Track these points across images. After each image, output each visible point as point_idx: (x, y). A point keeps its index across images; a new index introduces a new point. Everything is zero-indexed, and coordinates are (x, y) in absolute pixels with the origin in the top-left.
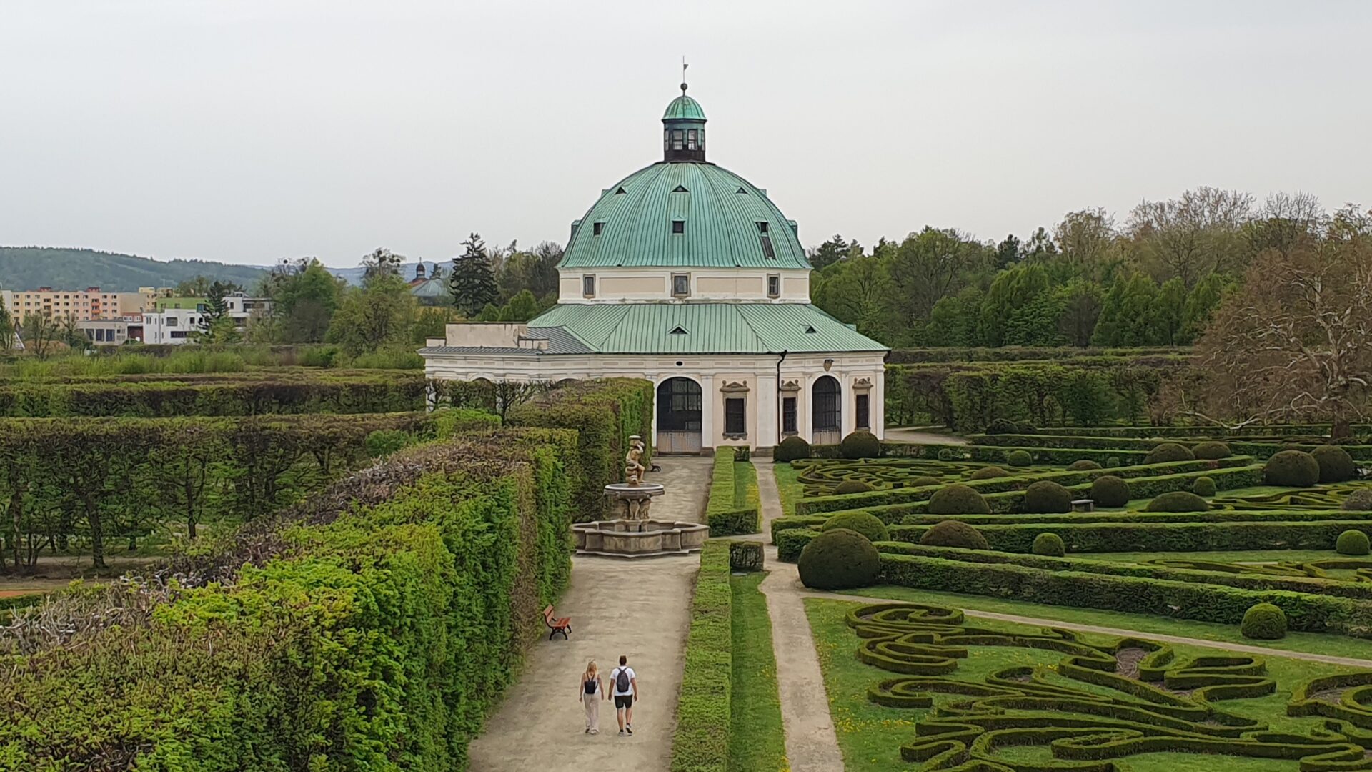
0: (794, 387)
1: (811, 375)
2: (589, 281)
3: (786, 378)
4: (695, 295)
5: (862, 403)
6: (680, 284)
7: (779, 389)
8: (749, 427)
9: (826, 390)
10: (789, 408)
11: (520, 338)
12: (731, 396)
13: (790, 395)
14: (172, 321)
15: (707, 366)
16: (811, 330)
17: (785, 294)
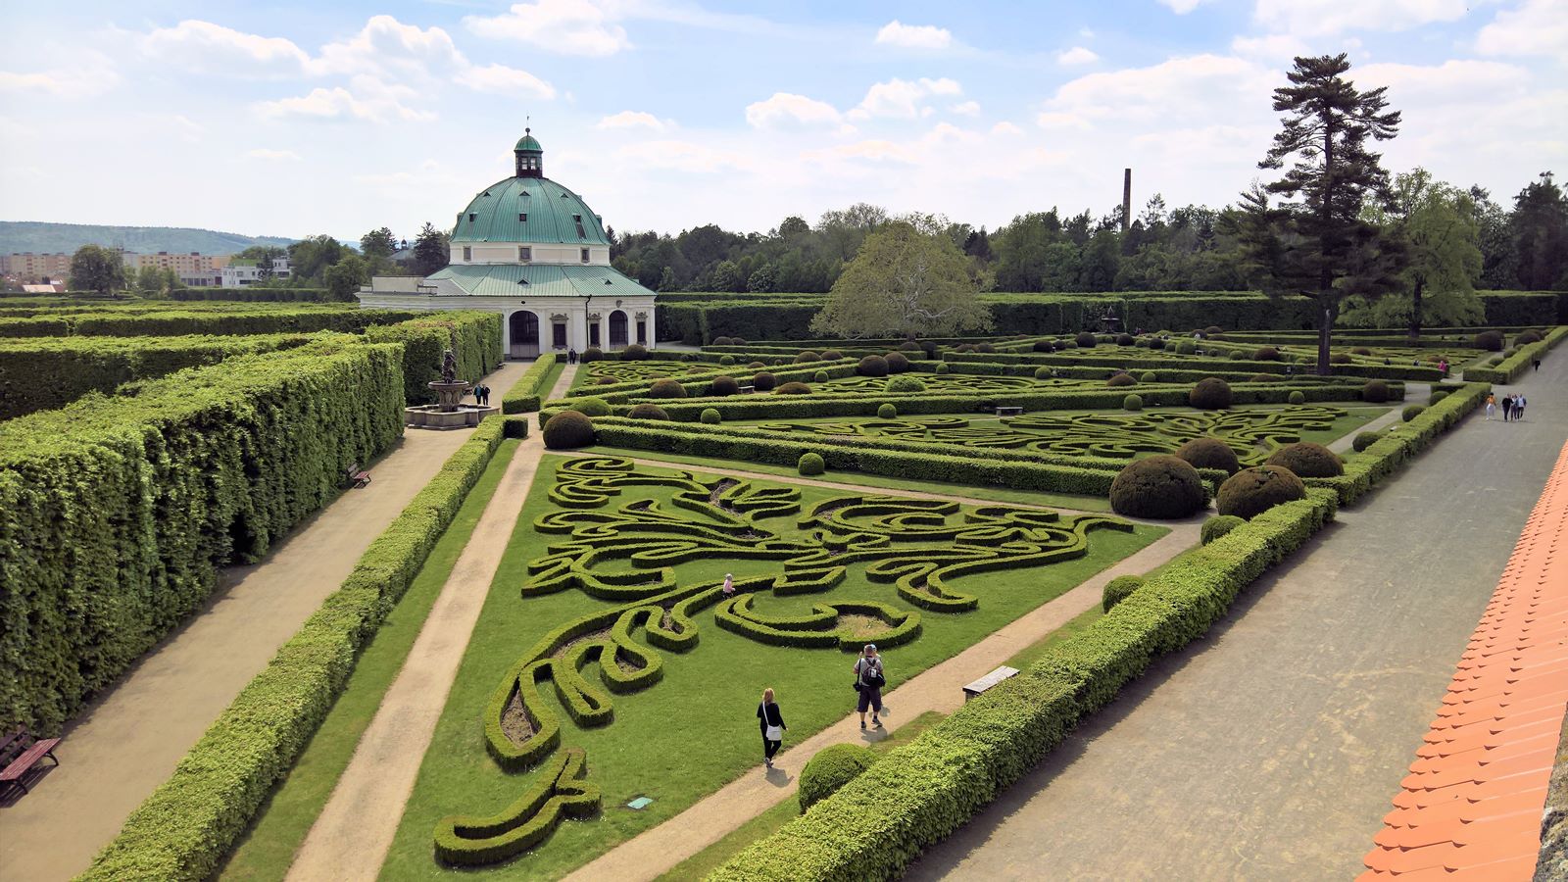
0: (597, 317)
1: (608, 310)
2: (467, 251)
3: (592, 312)
4: (535, 259)
5: (641, 327)
6: (525, 253)
7: (587, 319)
9: (618, 320)
10: (594, 331)
11: (419, 286)
12: (557, 322)
13: (595, 322)
14: (240, 274)
15: (540, 303)
16: (608, 283)
17: (593, 260)
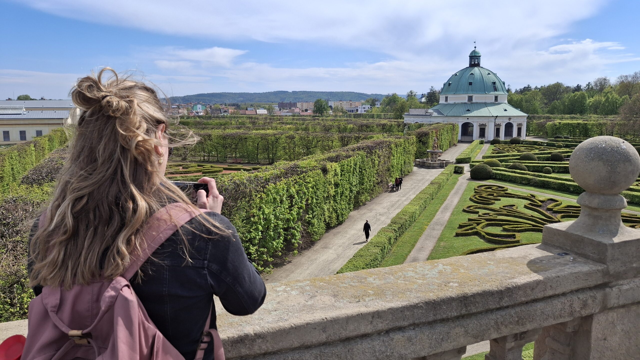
0: (499, 125)
1: (504, 122)
2: (446, 98)
3: (497, 123)
4: (474, 101)
5: (519, 130)
6: (470, 98)
7: (495, 126)
8: (486, 135)
9: (509, 126)
10: (498, 131)
11: (426, 112)
12: (482, 127)
13: (498, 127)
14: (364, 108)
15: (476, 119)
16: (506, 110)
17: (500, 101)
